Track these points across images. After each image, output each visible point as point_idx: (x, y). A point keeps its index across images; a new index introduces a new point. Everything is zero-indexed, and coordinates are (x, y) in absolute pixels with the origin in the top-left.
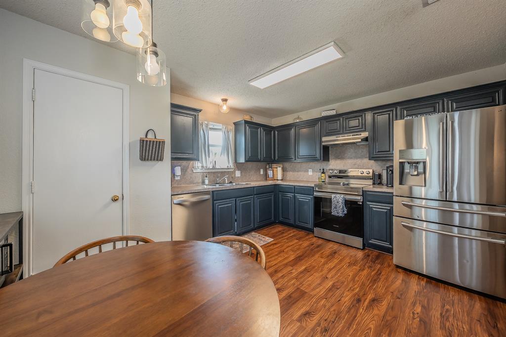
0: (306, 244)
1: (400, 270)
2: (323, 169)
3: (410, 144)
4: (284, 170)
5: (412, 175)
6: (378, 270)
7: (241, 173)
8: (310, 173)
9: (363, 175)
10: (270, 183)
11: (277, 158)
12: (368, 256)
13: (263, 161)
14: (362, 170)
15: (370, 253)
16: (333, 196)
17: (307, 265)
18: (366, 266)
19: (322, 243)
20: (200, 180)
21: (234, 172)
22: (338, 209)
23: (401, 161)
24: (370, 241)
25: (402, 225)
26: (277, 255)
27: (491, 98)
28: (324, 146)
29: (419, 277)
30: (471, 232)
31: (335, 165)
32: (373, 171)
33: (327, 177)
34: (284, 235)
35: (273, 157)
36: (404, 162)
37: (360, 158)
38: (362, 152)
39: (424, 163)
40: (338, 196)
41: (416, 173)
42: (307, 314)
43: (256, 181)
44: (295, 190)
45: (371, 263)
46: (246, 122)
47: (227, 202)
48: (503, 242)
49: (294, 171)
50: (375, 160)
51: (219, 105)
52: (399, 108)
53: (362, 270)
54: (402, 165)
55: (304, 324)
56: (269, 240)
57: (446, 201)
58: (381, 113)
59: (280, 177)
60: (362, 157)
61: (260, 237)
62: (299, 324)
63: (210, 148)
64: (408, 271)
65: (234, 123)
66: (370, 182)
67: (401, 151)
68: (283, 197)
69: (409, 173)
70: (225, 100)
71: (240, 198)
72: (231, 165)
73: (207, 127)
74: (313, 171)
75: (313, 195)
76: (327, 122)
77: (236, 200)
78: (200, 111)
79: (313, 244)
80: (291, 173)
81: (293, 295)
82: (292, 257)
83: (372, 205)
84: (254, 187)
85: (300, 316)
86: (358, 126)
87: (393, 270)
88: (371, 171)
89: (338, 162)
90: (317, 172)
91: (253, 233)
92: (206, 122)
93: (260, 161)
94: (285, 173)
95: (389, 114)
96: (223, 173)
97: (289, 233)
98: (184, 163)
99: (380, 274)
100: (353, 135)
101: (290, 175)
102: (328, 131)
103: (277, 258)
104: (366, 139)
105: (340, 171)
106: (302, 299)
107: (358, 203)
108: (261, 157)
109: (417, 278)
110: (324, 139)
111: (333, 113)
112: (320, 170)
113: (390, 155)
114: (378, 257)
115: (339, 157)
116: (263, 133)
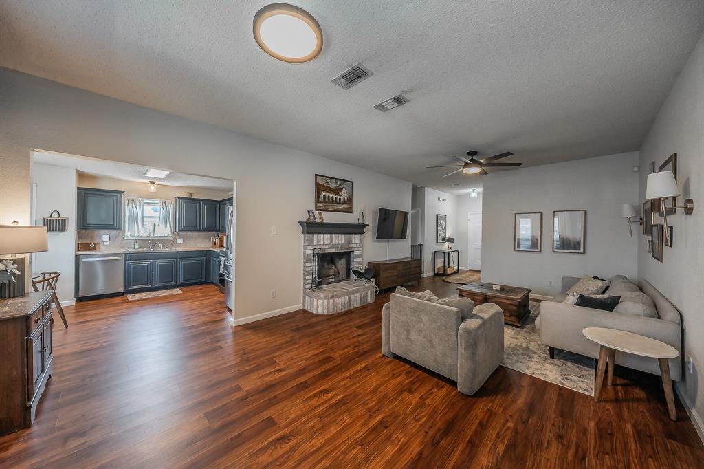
7: (184, 240)
11: (221, 228)
21: (174, 240)
35: (217, 228)
46: (180, 198)
47: (142, 262)
63: (144, 219)
65: (175, 198)
70: (153, 183)
71: (157, 260)
72: (170, 233)
73: (140, 202)
77: (153, 261)
78: (123, 192)
84: (177, 252)
92: (140, 199)
116: (204, 207)
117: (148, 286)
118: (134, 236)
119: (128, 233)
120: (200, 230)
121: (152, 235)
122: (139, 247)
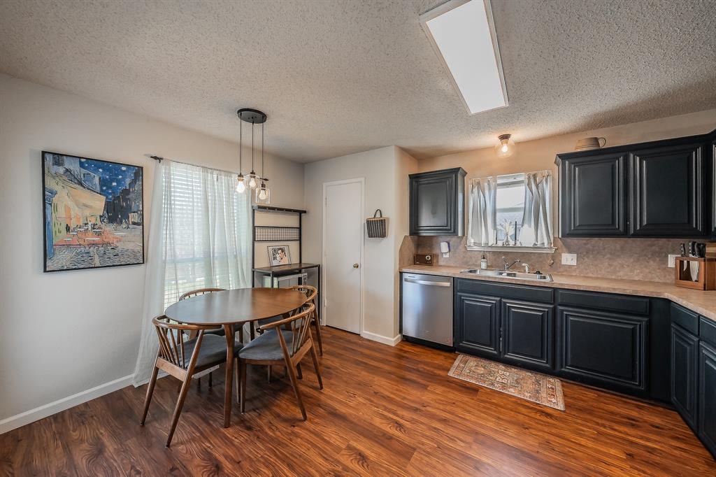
7: (579, 257)
26: (500, 418)
42: (362, 458)
55: (343, 452)
61: (544, 390)
62: (344, 447)
65: (556, 163)
70: (505, 137)
71: (509, 301)
72: (545, 240)
73: (491, 184)
77: (501, 300)
81: (393, 441)
84: (554, 289)
85: (356, 449)
91: (553, 380)
92: (489, 178)
98: (455, 238)
106: (389, 452)
116: (638, 166)
117: (491, 350)
118: (479, 245)
119: (471, 241)
120: (625, 234)
121: (512, 243)
122: (488, 266)
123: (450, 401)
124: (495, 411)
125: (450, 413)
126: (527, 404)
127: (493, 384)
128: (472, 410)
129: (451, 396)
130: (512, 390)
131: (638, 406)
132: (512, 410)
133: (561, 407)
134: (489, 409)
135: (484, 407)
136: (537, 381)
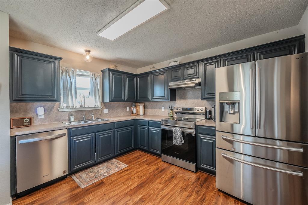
0: (153, 168)
1: (221, 194)
2: (172, 107)
3: (231, 88)
4: (145, 107)
5: (230, 114)
6: (204, 195)
7: (109, 110)
8: (163, 110)
9: (199, 111)
10: (134, 117)
11: (138, 98)
12: (199, 179)
13: (126, 101)
14: (198, 108)
15: (201, 175)
16: (174, 129)
17: (145, 193)
18: (194, 191)
19: (166, 167)
20: (67, 118)
21: (102, 110)
22: (178, 140)
23: (221, 101)
24: (201, 166)
25: (222, 155)
26: (123, 183)
27: (289, 51)
28: (171, 89)
29: (235, 200)
30: (275, 164)
31: (180, 104)
32: (206, 109)
33: (174, 113)
34: (139, 160)
35: (135, 98)
36: (224, 103)
37: (196, 98)
38: (198, 94)
39: (239, 103)
40: (178, 129)
41: (232, 112)
43: (123, 116)
44: (149, 123)
45: (199, 187)
46: (110, 70)
47: (86, 136)
48: (301, 174)
49: (152, 108)
50: (207, 100)
51: (82, 55)
52: (222, 59)
53: (190, 196)
54: (222, 105)
56: (124, 166)
57: (255, 136)
58: (210, 64)
59: (141, 113)
60: (198, 98)
61: (117, 164)
63: (77, 91)
64: (227, 195)
65: (101, 71)
66: (204, 117)
67: (221, 94)
68: (141, 129)
69: (227, 112)
70: (88, 51)
71: (99, 133)
72: (99, 104)
73: (73, 73)
74: (165, 108)
75: (161, 128)
76: (172, 70)
77: (95, 134)
78: (61, 59)
79: (158, 169)
80: (150, 109)
82: (135, 185)
83: (202, 136)
84: (114, 123)
86: (194, 74)
87: (215, 193)
88: (204, 108)
89: (182, 101)
90: (167, 109)
91: (114, 160)
92: (73, 69)
93: (124, 101)
94: (146, 109)
95: (215, 64)
96: (90, 111)
97: (143, 158)
98: (49, 104)
99: (204, 199)
100: (190, 81)
101: (150, 111)
102: (173, 78)
103: (123, 186)
104: (199, 84)
105: (183, 109)
107: (192, 135)
108: (124, 98)
109: (233, 202)
110: (170, 84)
111: (177, 63)
112: (169, 107)
113: (213, 97)
114: (206, 180)
115: (183, 97)
116: (126, 79)
117: (91, 162)
118: (69, 108)
119: (63, 105)
121: (83, 106)
122: (75, 119)
123: (102, 195)
124: (118, 183)
125: (110, 199)
126: (120, 172)
127: (104, 175)
128: (113, 189)
129: (99, 193)
130: (111, 172)
131: (133, 154)
132: (121, 178)
133: (126, 166)
134: (116, 183)
135: (114, 185)
136: (112, 163)
